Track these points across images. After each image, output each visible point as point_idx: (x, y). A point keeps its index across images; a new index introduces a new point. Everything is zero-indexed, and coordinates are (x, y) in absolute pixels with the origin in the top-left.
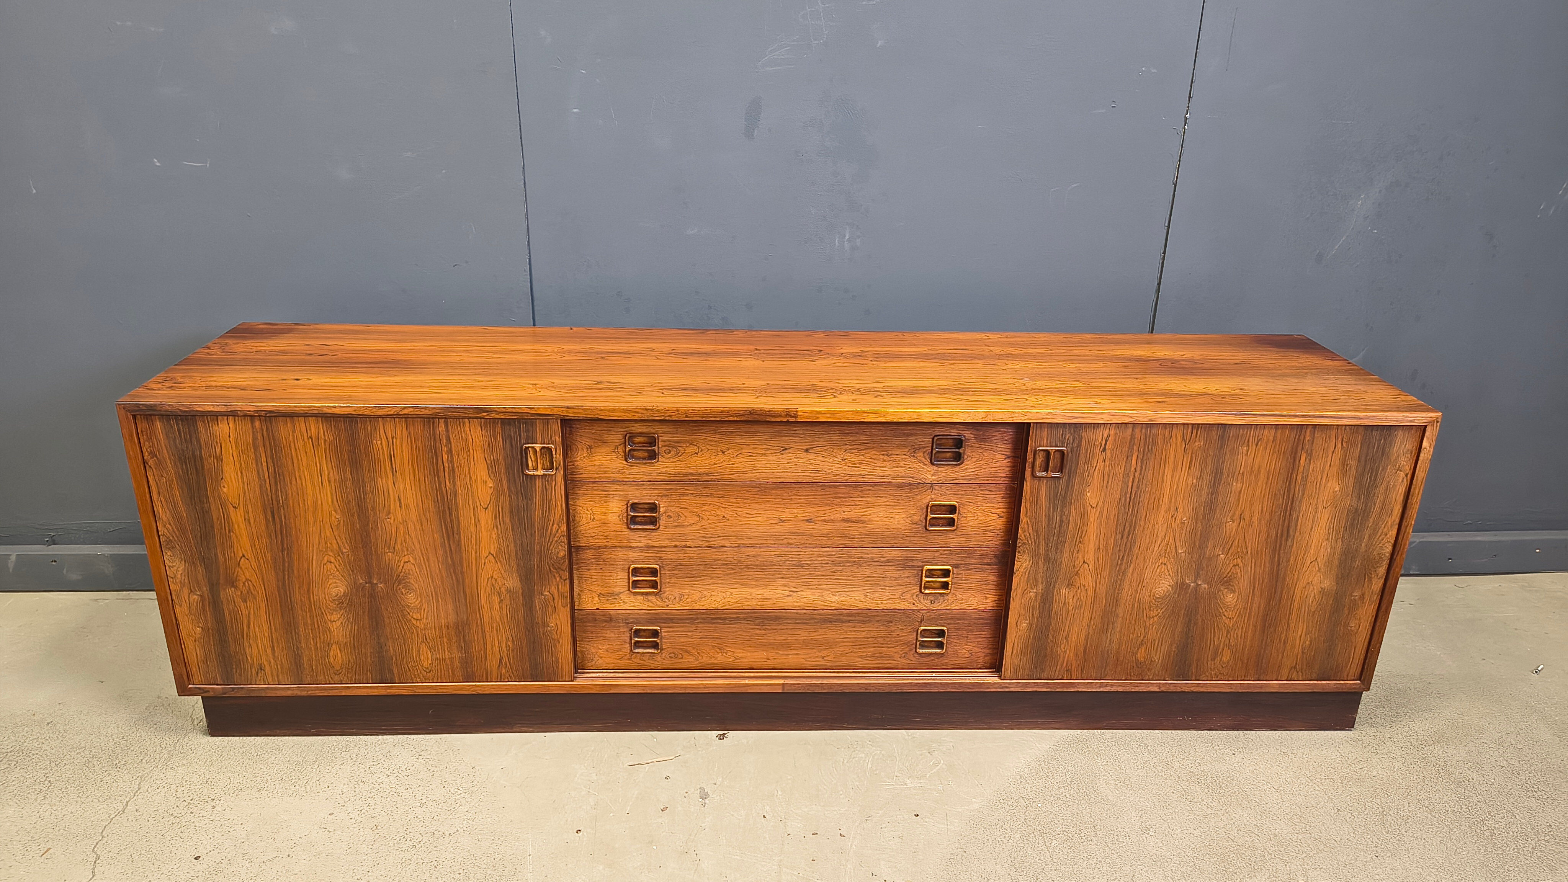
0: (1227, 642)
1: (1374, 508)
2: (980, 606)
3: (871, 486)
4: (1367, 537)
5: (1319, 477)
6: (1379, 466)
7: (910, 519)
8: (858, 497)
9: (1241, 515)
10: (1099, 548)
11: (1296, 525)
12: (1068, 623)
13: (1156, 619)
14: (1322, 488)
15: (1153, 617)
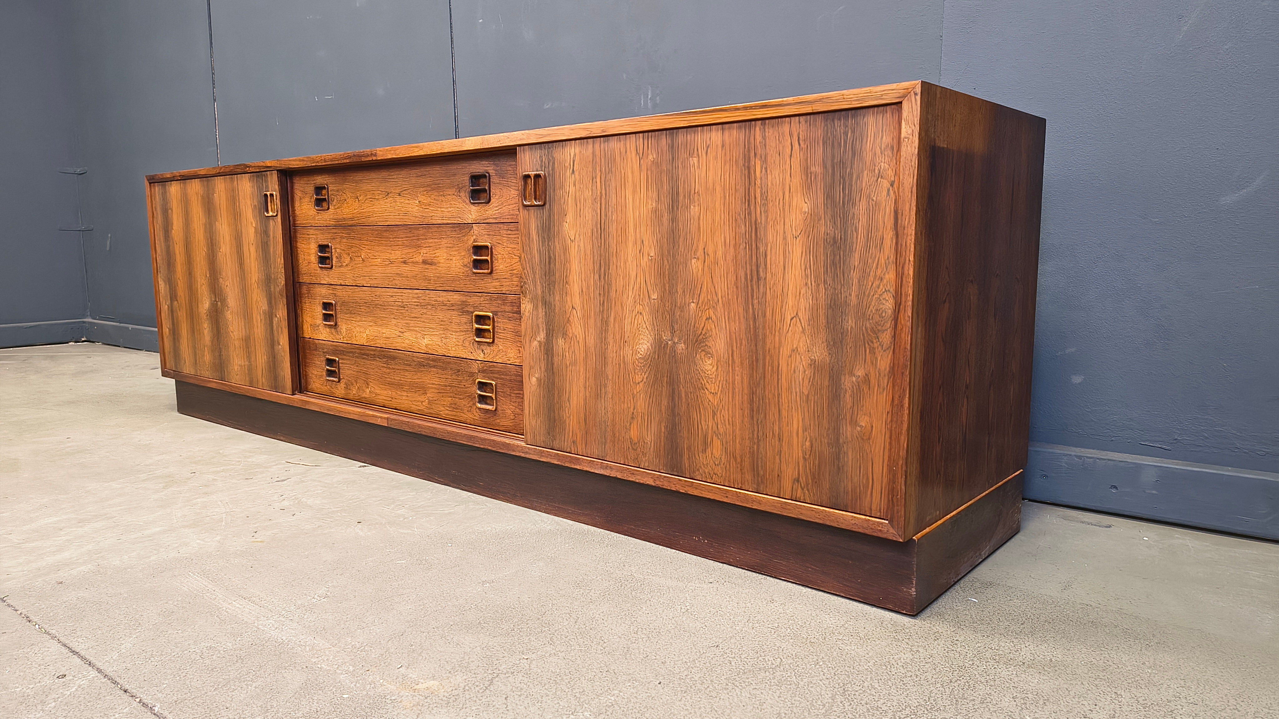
0: (715, 428)
1: (857, 238)
2: (516, 360)
3: (437, 227)
4: (855, 281)
5: (781, 194)
6: (851, 174)
7: (462, 261)
8: (430, 238)
9: (704, 249)
10: (582, 291)
11: (766, 265)
12: (568, 380)
13: (641, 384)
14: (787, 207)
15: (638, 383)
